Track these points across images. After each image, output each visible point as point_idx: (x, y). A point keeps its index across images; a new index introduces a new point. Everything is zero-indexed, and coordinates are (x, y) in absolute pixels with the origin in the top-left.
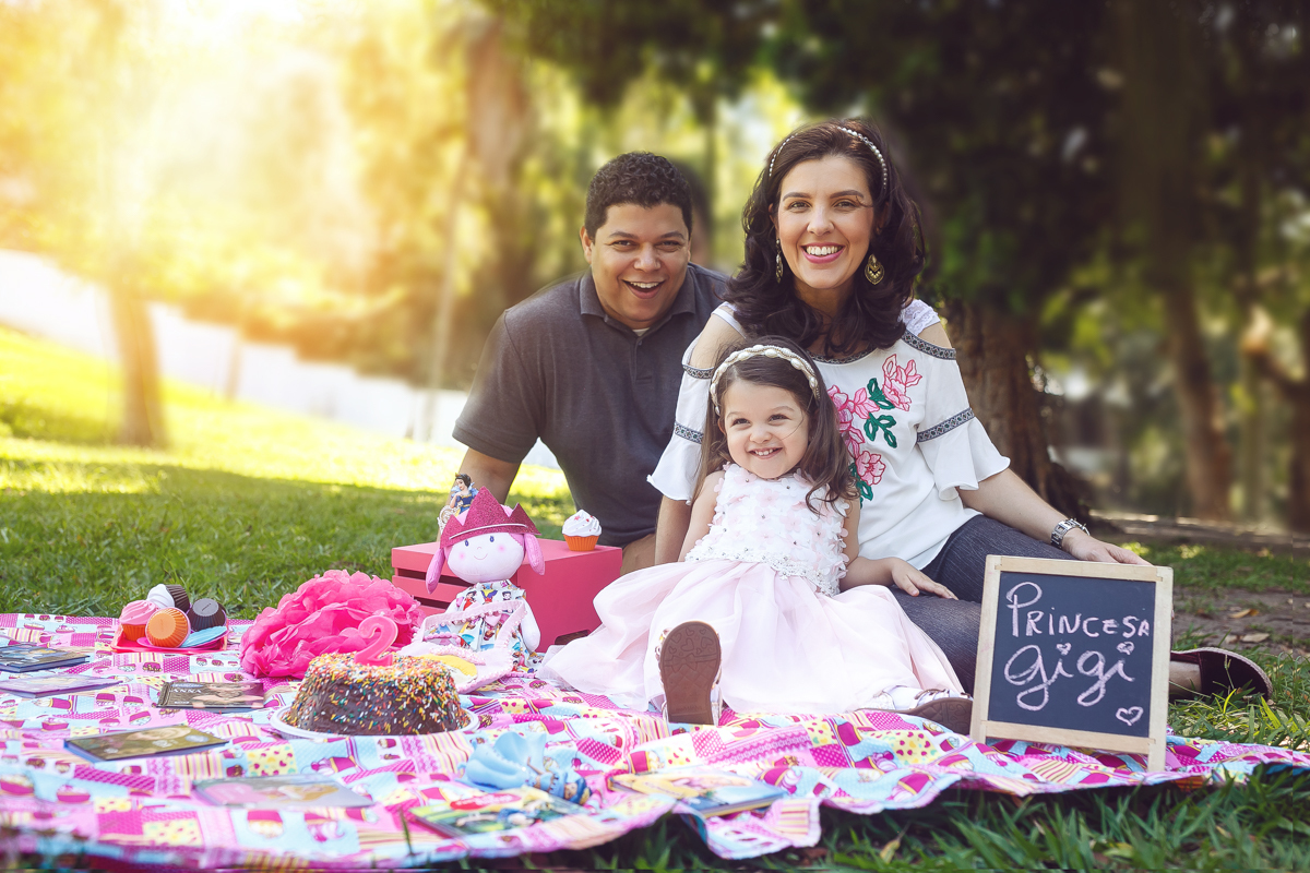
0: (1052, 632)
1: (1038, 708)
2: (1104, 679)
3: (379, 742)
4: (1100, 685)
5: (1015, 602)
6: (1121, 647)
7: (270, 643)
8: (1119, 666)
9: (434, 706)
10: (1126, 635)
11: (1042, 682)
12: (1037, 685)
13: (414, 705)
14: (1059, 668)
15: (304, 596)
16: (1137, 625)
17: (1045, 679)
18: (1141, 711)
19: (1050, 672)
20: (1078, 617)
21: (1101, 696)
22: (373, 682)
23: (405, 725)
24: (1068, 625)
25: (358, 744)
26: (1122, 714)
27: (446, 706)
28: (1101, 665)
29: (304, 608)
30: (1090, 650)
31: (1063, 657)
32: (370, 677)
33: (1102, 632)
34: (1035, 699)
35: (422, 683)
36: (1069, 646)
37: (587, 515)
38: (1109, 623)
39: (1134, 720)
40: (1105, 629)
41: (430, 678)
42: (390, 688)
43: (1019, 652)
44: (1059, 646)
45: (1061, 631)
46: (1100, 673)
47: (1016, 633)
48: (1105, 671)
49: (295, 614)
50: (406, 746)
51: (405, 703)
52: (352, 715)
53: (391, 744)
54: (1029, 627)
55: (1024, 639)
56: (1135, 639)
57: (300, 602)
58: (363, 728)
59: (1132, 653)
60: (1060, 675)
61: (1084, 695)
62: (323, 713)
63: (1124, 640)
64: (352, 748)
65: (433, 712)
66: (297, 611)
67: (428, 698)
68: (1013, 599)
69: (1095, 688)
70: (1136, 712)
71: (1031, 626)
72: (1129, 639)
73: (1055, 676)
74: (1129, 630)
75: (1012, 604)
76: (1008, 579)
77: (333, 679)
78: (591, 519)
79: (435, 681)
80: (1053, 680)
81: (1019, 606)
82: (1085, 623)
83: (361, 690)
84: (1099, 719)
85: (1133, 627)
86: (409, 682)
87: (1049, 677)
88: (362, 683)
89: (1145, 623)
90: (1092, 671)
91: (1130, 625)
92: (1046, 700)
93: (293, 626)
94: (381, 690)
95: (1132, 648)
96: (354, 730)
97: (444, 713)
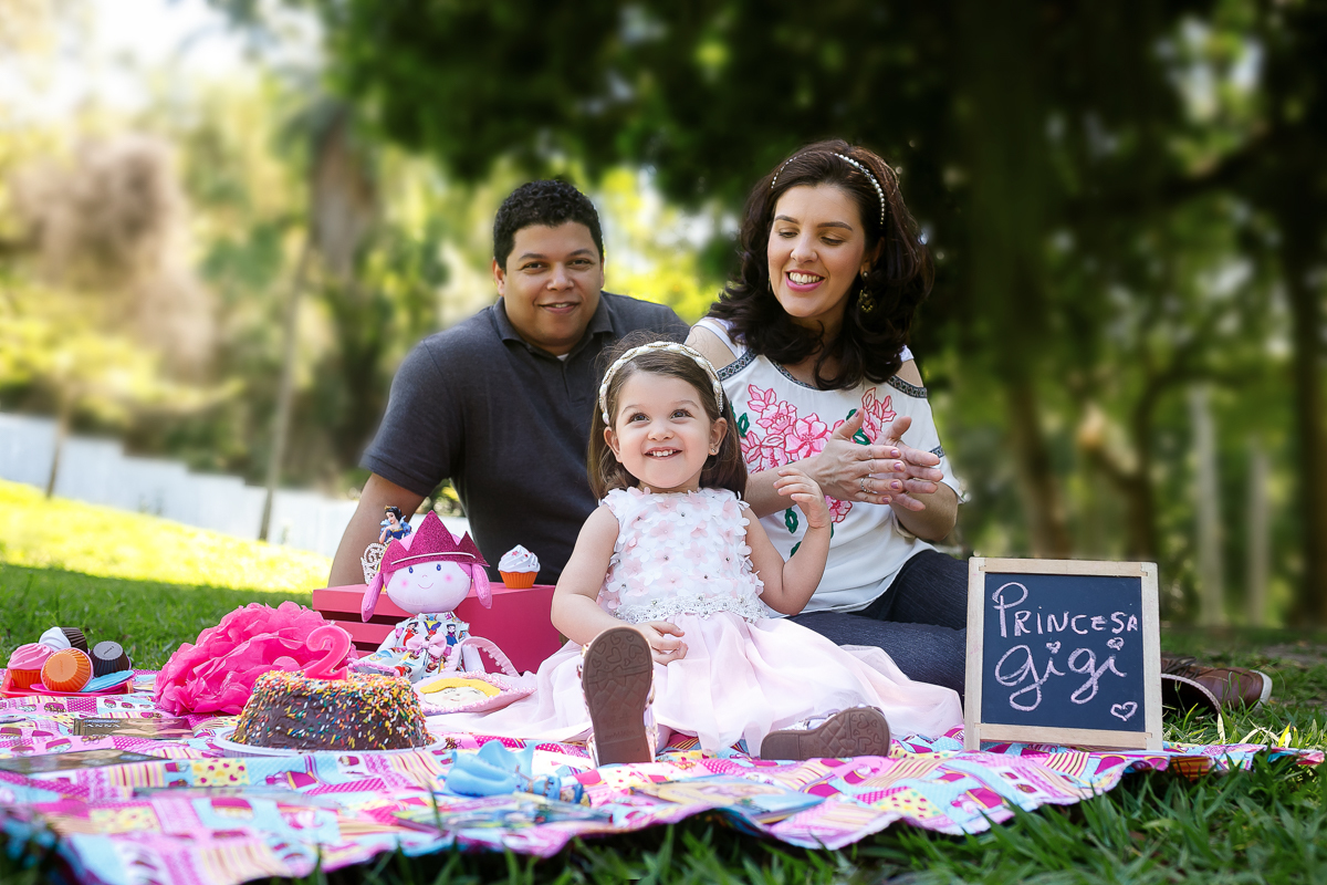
0: (1040, 631)
1: (1032, 708)
2: (1096, 675)
3: (341, 759)
4: (1093, 682)
5: (1002, 603)
6: (1111, 642)
7: (193, 677)
8: (1111, 662)
9: (401, 720)
10: (1115, 631)
11: (1034, 682)
12: (1029, 685)
13: (380, 718)
14: (1051, 666)
15: (228, 628)
16: (1126, 621)
17: (1036, 679)
18: (1135, 706)
19: (1041, 670)
20: (1066, 615)
21: (1094, 693)
22: (336, 694)
23: (371, 739)
24: (1056, 624)
25: (317, 760)
26: (1116, 710)
27: (412, 720)
28: (1092, 662)
29: (229, 639)
30: (1080, 648)
31: (1054, 656)
32: (331, 687)
33: (1090, 629)
34: (1027, 699)
35: (387, 694)
36: (1058, 644)
37: (526, 551)
38: (1097, 620)
39: (1129, 715)
40: (1094, 626)
41: (396, 691)
42: (354, 699)
43: (1009, 653)
44: (1049, 645)
45: (1050, 630)
46: (1091, 670)
47: (1004, 633)
48: (1096, 669)
49: (220, 646)
50: (370, 765)
51: (370, 715)
52: (311, 729)
53: (354, 761)
54: (1017, 627)
55: (1012, 640)
56: (1124, 634)
57: (225, 633)
58: (324, 743)
59: (1122, 648)
60: (1051, 673)
61: (1077, 693)
62: (278, 728)
63: (1114, 635)
64: (311, 764)
65: (400, 726)
66: (222, 643)
67: (394, 710)
68: (999, 599)
69: (1088, 685)
70: (1130, 707)
71: (1019, 626)
72: (1118, 635)
73: (1046, 675)
74: (1118, 626)
75: (999, 604)
76: (993, 579)
77: (289, 690)
78: (529, 555)
79: (400, 693)
80: (1045, 680)
81: (1006, 607)
82: (1074, 620)
83: (321, 702)
84: (1094, 716)
85: (1121, 623)
86: (374, 693)
87: (1041, 677)
88: (322, 693)
89: (1133, 618)
90: (1084, 668)
91: (1118, 621)
92: (1039, 700)
93: (217, 659)
94: (343, 702)
95: (1122, 644)
96: (314, 745)
97: (411, 728)
